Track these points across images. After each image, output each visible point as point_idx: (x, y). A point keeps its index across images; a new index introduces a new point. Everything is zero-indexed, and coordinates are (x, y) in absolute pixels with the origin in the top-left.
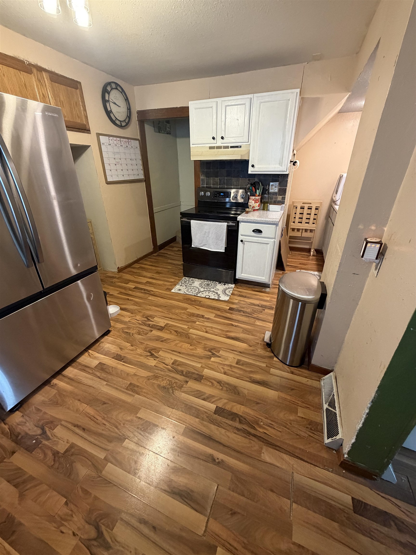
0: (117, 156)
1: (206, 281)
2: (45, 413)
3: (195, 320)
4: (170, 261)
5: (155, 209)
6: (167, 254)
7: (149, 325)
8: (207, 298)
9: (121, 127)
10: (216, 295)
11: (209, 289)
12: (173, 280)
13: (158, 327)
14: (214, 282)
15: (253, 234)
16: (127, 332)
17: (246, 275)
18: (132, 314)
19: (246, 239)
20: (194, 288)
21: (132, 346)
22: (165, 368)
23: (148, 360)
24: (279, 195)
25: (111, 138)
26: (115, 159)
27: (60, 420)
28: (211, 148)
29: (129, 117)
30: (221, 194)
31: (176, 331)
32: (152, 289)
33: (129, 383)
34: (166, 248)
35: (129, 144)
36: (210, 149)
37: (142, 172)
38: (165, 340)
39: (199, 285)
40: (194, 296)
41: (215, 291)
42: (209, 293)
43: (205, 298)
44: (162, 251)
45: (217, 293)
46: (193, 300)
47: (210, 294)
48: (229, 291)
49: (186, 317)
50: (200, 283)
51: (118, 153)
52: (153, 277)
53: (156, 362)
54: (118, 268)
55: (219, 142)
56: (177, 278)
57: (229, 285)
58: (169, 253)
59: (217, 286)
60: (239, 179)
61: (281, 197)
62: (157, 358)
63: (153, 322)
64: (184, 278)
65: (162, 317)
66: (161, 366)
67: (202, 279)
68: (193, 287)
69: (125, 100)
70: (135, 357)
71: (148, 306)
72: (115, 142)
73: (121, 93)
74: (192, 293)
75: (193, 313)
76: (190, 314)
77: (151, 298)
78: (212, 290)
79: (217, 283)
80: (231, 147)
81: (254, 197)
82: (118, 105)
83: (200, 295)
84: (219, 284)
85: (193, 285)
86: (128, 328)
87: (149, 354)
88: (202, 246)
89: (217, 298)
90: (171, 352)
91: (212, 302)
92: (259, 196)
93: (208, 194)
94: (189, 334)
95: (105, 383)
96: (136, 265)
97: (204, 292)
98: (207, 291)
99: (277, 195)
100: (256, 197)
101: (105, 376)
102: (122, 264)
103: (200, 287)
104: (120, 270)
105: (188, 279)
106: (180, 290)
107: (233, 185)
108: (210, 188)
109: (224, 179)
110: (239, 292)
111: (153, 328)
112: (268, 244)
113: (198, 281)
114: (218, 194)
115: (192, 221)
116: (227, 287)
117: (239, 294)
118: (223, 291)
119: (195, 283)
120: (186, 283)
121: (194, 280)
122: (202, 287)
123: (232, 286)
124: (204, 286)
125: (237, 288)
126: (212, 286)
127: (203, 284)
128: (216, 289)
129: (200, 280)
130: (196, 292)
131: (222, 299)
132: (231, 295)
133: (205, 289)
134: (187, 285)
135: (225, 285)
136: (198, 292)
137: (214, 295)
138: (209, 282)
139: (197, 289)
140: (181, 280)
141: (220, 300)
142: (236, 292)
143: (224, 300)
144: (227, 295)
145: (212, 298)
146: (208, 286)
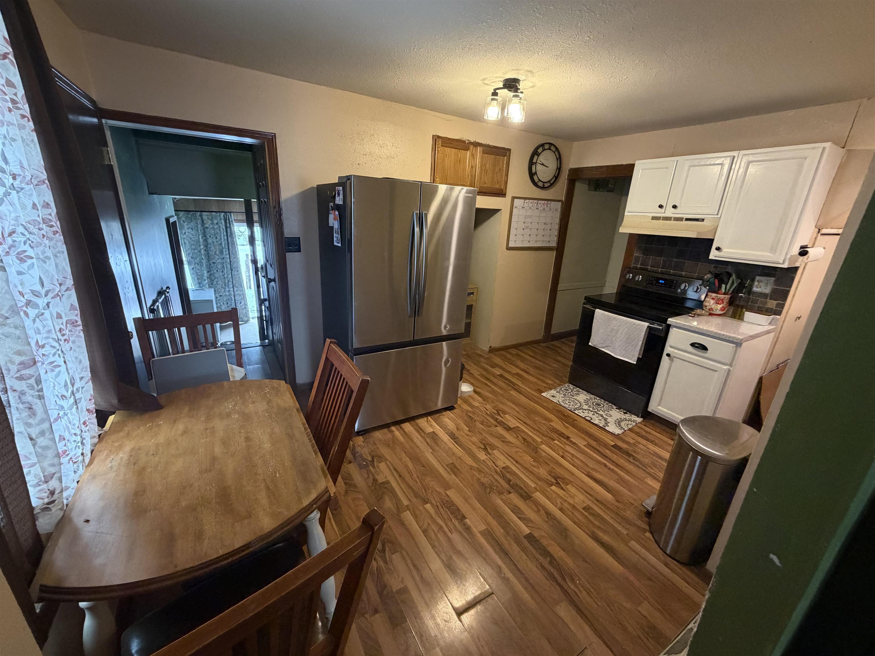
0: (529, 220)
1: (598, 398)
2: (378, 448)
3: (555, 438)
4: (559, 358)
5: (561, 286)
7: (496, 420)
8: (587, 420)
9: (543, 188)
10: (603, 421)
11: (596, 410)
12: (550, 382)
13: (506, 426)
14: (610, 404)
16: (470, 417)
17: (665, 410)
18: (484, 401)
19: (676, 353)
20: (576, 401)
21: (469, 431)
22: (493, 467)
23: (478, 452)
24: (770, 299)
25: (527, 201)
26: (524, 223)
27: (387, 460)
28: (654, 218)
29: (556, 177)
30: (661, 281)
31: (524, 439)
32: (519, 383)
33: (451, 462)
34: (561, 340)
35: (547, 206)
36: (652, 219)
37: (556, 239)
38: (507, 442)
39: (585, 400)
40: (570, 410)
41: (605, 416)
42: (593, 415)
43: (584, 418)
44: (555, 343)
45: (606, 420)
46: (566, 414)
49: (545, 430)
50: (587, 399)
51: (530, 216)
52: (527, 370)
53: (485, 457)
54: (490, 347)
55: (669, 212)
56: (558, 381)
57: (633, 416)
58: (564, 348)
59: (611, 410)
60: (698, 264)
61: (775, 302)
62: (490, 455)
63: (502, 418)
64: (567, 385)
65: (515, 418)
66: (490, 464)
67: (592, 394)
68: (573, 400)
69: (557, 159)
70: (468, 443)
71: (506, 400)
72: (531, 205)
73: (554, 152)
74: (568, 406)
75: (556, 429)
76: (553, 429)
77: (513, 392)
78: (601, 412)
79: (615, 407)
80: (687, 219)
81: (716, 295)
82: (545, 166)
83: (579, 413)
84: (616, 410)
85: (575, 397)
86: (473, 413)
87: (483, 447)
88: (603, 348)
89: (601, 426)
90: (507, 456)
91: (592, 427)
92: (725, 294)
93: (639, 278)
94: (538, 449)
95: (431, 451)
96: (514, 351)
97: (587, 411)
98: (592, 411)
99: (767, 299)
100: (718, 295)
101: (433, 445)
102: (496, 344)
103: (584, 404)
104: (492, 350)
105: (572, 388)
106: (553, 396)
107: (684, 272)
108: (646, 270)
110: (646, 431)
111: (500, 424)
112: (716, 371)
113: (586, 395)
114: (655, 280)
115: (597, 311)
116: (629, 418)
117: (642, 433)
118: (618, 421)
119: (580, 395)
120: (566, 391)
121: (580, 392)
122: (587, 404)
123: (638, 420)
124: (592, 404)
125: (645, 425)
126: (604, 408)
127: (591, 400)
128: (607, 414)
129: (589, 394)
130: (575, 407)
131: (608, 429)
132: (628, 431)
133: (591, 409)
134: (567, 394)
135: (625, 415)
136: (578, 408)
137: (600, 420)
138: (602, 402)
139: (579, 404)
140: (563, 385)
141: (605, 429)
142: (639, 430)
143: (612, 432)
144: (620, 428)
145: (595, 423)
146: (597, 406)
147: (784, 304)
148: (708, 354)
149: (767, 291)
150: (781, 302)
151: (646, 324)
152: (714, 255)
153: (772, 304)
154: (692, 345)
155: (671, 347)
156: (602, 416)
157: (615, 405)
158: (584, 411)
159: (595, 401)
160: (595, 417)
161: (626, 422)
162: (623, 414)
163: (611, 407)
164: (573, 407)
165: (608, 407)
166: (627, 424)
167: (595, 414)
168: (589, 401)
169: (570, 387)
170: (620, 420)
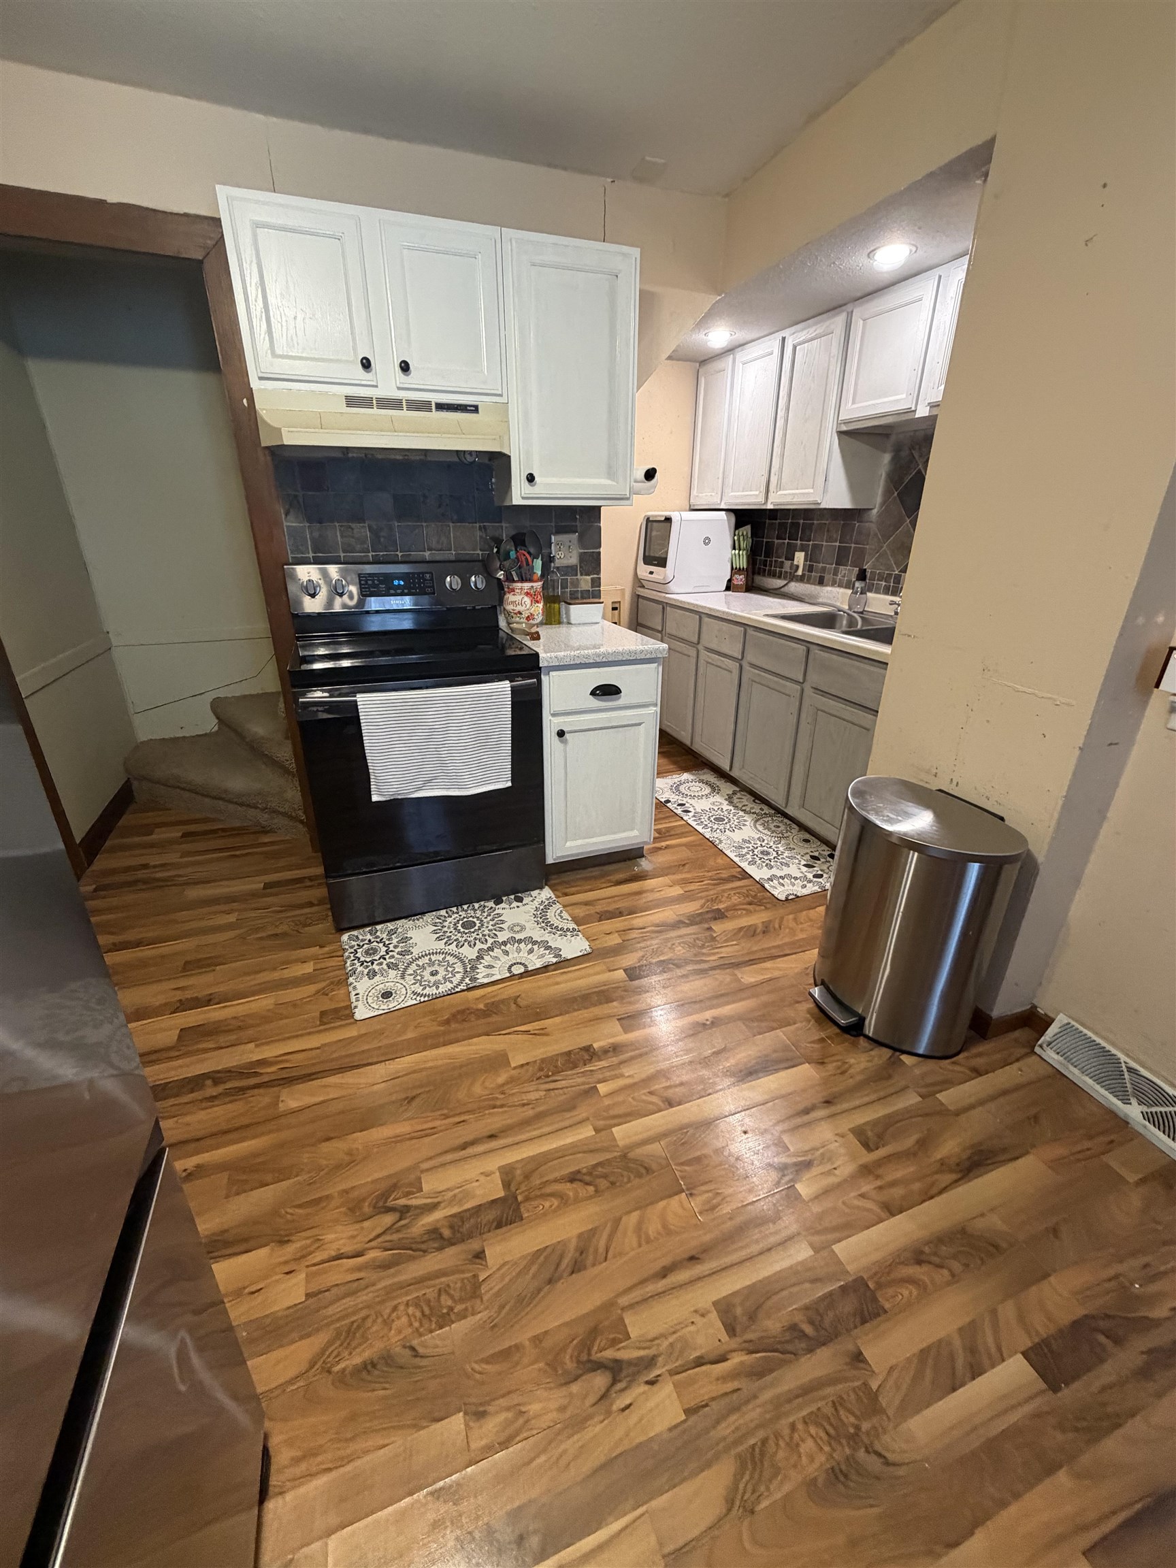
1: (443, 912)
3: (584, 1084)
4: (194, 893)
6: (145, 866)
7: (437, 1239)
8: (521, 976)
10: (536, 947)
11: (490, 941)
12: (309, 968)
13: (490, 1215)
14: (477, 905)
15: (595, 703)
16: (369, 1366)
17: (579, 842)
18: (283, 1242)
20: (434, 958)
21: (480, 1415)
22: (728, 1377)
23: (631, 1416)
24: (581, 575)
28: (352, 401)
30: (396, 583)
31: (573, 1178)
32: (250, 1054)
34: (108, 843)
36: (347, 405)
38: (582, 1251)
39: (439, 939)
40: (469, 989)
41: (518, 937)
42: (506, 953)
43: (514, 977)
44: (102, 862)
45: (531, 941)
46: (481, 1006)
47: (514, 956)
48: (561, 917)
49: (542, 1093)
50: (435, 932)
52: (188, 994)
53: (666, 1390)
55: (387, 383)
56: (315, 950)
57: (535, 893)
58: (155, 860)
59: (499, 915)
60: (449, 526)
61: (589, 578)
62: (651, 1362)
63: (434, 1207)
64: (350, 938)
65: (449, 1157)
66: (708, 1382)
67: (423, 913)
68: (426, 960)
70: (563, 1462)
71: (326, 1147)
74: (449, 986)
75: (543, 1060)
76: (541, 1069)
77: (292, 1099)
79: (491, 904)
80: (441, 407)
81: (530, 585)
83: (488, 976)
84: (500, 906)
85: (416, 952)
86: (350, 1334)
87: (600, 1381)
88: (419, 789)
89: (555, 960)
90: (661, 1285)
91: (552, 980)
92: (539, 580)
94: (631, 1155)
97: (487, 958)
98: (491, 949)
99: (577, 575)
100: (534, 584)
103: (453, 946)
105: (369, 937)
106: (387, 995)
109: (391, 528)
110: (586, 904)
111: (470, 1236)
112: (640, 724)
113: (418, 927)
114: (381, 582)
115: (360, 698)
116: (536, 903)
117: (592, 912)
118: (543, 925)
119: (411, 938)
120: (379, 956)
121: (399, 930)
122: (455, 943)
123: (546, 893)
124: (460, 935)
125: (566, 895)
126: (488, 923)
127: (445, 929)
128: (511, 929)
129: (418, 920)
130: (458, 972)
131: (568, 954)
132: (581, 928)
133: (479, 946)
134: (392, 960)
135: (524, 902)
136: (468, 970)
137: (531, 951)
138: (460, 913)
139: (448, 958)
140: (344, 950)
141: (567, 960)
142: (580, 912)
143: (581, 954)
144: (568, 933)
145: (538, 966)
146: (472, 930)
147: (600, 578)
148: (623, 699)
149: (573, 560)
150: (595, 576)
151: (506, 685)
152: (520, 494)
153: (585, 582)
154: (593, 693)
155: (554, 715)
156: (512, 940)
157: (488, 900)
158: (486, 964)
159: (450, 923)
160: (516, 955)
161: (551, 914)
162: (519, 904)
163: (486, 909)
164: (459, 976)
165: (485, 914)
166: (559, 918)
167: (503, 947)
168: (448, 934)
169: (361, 937)
170: (541, 920)
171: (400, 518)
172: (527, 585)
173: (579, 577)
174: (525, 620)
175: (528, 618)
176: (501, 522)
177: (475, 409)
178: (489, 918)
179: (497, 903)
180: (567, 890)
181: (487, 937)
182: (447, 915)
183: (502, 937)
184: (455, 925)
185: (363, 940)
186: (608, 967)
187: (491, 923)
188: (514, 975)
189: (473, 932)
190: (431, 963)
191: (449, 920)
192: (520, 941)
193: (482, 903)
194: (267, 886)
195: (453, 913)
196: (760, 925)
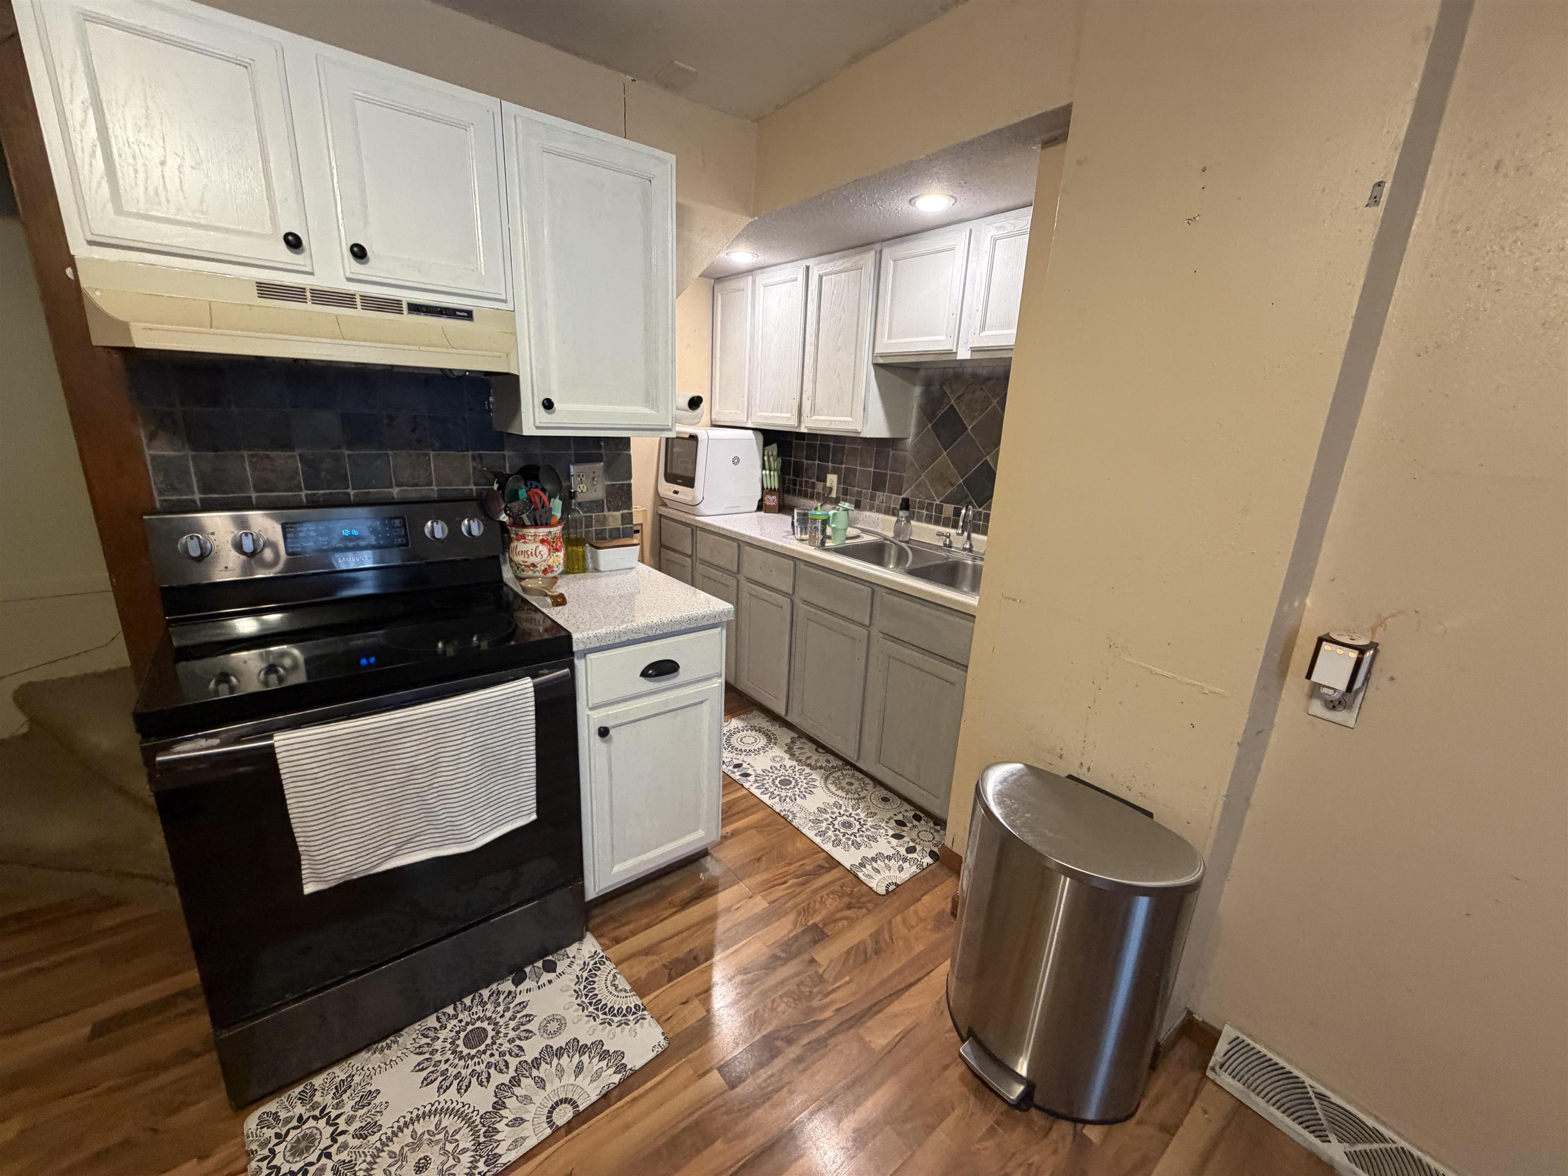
1: (431, 1021)
8: (570, 1126)
10: (585, 1058)
11: (513, 1062)
14: (485, 993)
15: (646, 686)
17: (630, 863)
19: (616, 716)
20: (420, 1128)
24: (609, 510)
28: (266, 290)
36: (260, 295)
39: (427, 1082)
41: (558, 1042)
42: (541, 1083)
43: (558, 1132)
45: (577, 1047)
47: (556, 1088)
48: (617, 987)
50: (419, 1068)
55: (331, 271)
57: (572, 950)
59: (523, 1005)
60: (428, 455)
61: (618, 514)
64: (262, 1124)
67: (397, 1031)
68: (406, 1137)
78: (533, 1050)
79: (507, 985)
80: (415, 308)
81: (546, 530)
83: (516, 1143)
84: (523, 987)
85: (387, 1121)
89: (616, 1078)
91: (618, 1123)
92: (559, 523)
97: (511, 1103)
99: (603, 511)
100: (552, 529)
103: (452, 1092)
105: (299, 1109)
107: (398, 486)
109: (338, 459)
110: (647, 952)
112: (702, 702)
113: (390, 1064)
115: (280, 740)
116: (576, 967)
117: (656, 965)
118: (591, 1009)
119: (378, 1092)
120: (318, 1152)
121: (357, 1079)
122: (456, 1083)
123: (589, 946)
124: (462, 1063)
125: (617, 941)
126: (507, 1025)
127: (438, 1057)
128: (544, 1029)
129: (389, 1047)
130: (464, 1151)
131: (636, 1060)
132: (646, 1000)
133: (498, 1079)
134: (344, 1156)
135: (559, 970)
136: (482, 1139)
137: (579, 1069)
138: (461, 1017)
139: (447, 1121)
140: (250, 1154)
141: (636, 1072)
142: (641, 968)
143: (653, 1055)
144: (631, 1017)
145: (594, 1097)
146: (482, 1048)
147: (631, 514)
148: (683, 675)
149: (598, 492)
150: (626, 511)
151: (526, 685)
153: (614, 519)
154: (644, 674)
155: (592, 709)
156: (551, 1053)
157: (501, 978)
158: (511, 1117)
159: (445, 1040)
160: (557, 1083)
161: (601, 986)
162: (551, 976)
163: (502, 997)
164: (466, 1158)
165: (500, 1009)
166: (612, 989)
167: (535, 1073)
168: (443, 1067)
169: (283, 1115)
170: (587, 1001)
171: (350, 445)
172: (542, 531)
173: (606, 513)
174: (541, 574)
175: (545, 571)
176: (503, 450)
177: (468, 315)
178: (508, 1015)
179: (517, 983)
180: (617, 933)
181: (507, 1057)
182: (438, 1025)
183: (532, 1049)
184: (452, 1043)
185: (288, 1121)
186: (695, 1072)
187: (512, 1024)
188: (558, 1128)
189: (484, 1052)
190: (416, 1145)
191: (443, 1034)
192: (559, 1052)
193: (494, 986)
194: (100, 1029)
195: (450, 1018)
196: (869, 941)
